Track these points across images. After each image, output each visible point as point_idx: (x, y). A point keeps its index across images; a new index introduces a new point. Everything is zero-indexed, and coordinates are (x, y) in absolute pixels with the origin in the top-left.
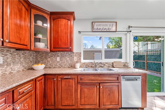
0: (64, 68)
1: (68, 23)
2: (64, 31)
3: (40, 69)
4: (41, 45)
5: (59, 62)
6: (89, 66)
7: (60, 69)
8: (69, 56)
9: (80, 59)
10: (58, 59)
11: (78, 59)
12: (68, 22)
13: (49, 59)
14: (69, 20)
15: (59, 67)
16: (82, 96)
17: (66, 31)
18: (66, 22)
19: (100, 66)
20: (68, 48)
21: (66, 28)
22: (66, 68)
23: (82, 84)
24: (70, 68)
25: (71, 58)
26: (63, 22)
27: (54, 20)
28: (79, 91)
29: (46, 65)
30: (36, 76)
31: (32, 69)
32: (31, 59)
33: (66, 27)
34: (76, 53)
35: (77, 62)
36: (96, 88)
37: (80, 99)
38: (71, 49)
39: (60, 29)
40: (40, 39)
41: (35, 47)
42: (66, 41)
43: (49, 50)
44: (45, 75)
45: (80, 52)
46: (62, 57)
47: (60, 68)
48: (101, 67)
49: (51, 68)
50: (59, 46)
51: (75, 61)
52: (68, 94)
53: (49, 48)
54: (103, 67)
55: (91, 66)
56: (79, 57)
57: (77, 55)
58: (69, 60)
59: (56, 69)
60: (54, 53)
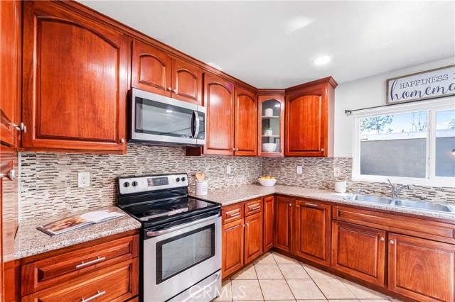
0: (311, 188)
1: (318, 101)
2: (310, 118)
3: (269, 185)
4: (271, 148)
5: (301, 176)
6: (374, 192)
7: (304, 189)
8: (321, 165)
9: (349, 173)
10: (300, 170)
11: (345, 171)
12: (318, 99)
13: (283, 169)
14: (320, 95)
15: (301, 186)
16: (341, 247)
17: (314, 117)
18: (314, 100)
19: (414, 196)
20: (318, 151)
21: (314, 112)
22: (315, 188)
23: (342, 224)
24: (324, 189)
25: (327, 169)
26: (308, 101)
27: (291, 101)
28: (335, 235)
29: (278, 180)
30: (265, 194)
31: (258, 184)
32: (257, 168)
33: (314, 109)
34: (340, 159)
35: (341, 179)
36: (376, 240)
37: (336, 252)
38: (323, 152)
39: (301, 116)
40: (268, 138)
41: (262, 151)
42: (314, 138)
43: (282, 154)
44: (275, 195)
45: (350, 157)
46: (307, 165)
47: (304, 187)
48: (419, 199)
49: (286, 185)
50: (299, 147)
51: (335, 175)
52: (313, 236)
53: (283, 151)
54: (425, 199)
55: (382, 193)
56: (347, 168)
57: (341, 162)
58: (323, 174)
59: (295, 188)
60: (291, 159)
